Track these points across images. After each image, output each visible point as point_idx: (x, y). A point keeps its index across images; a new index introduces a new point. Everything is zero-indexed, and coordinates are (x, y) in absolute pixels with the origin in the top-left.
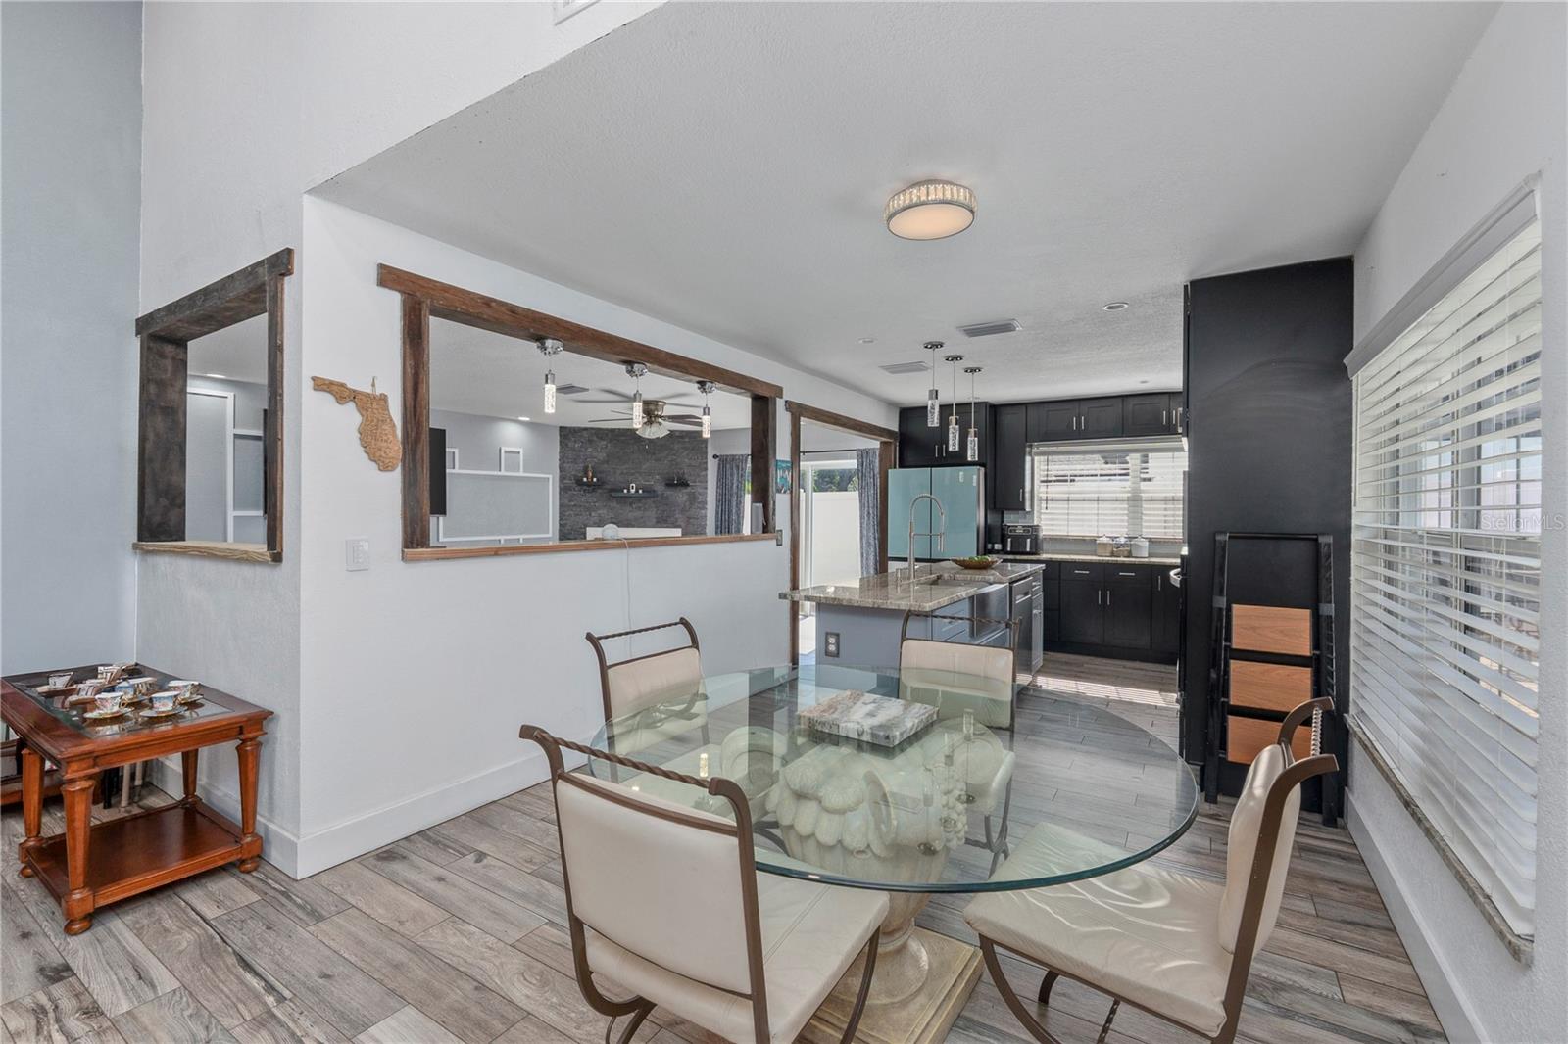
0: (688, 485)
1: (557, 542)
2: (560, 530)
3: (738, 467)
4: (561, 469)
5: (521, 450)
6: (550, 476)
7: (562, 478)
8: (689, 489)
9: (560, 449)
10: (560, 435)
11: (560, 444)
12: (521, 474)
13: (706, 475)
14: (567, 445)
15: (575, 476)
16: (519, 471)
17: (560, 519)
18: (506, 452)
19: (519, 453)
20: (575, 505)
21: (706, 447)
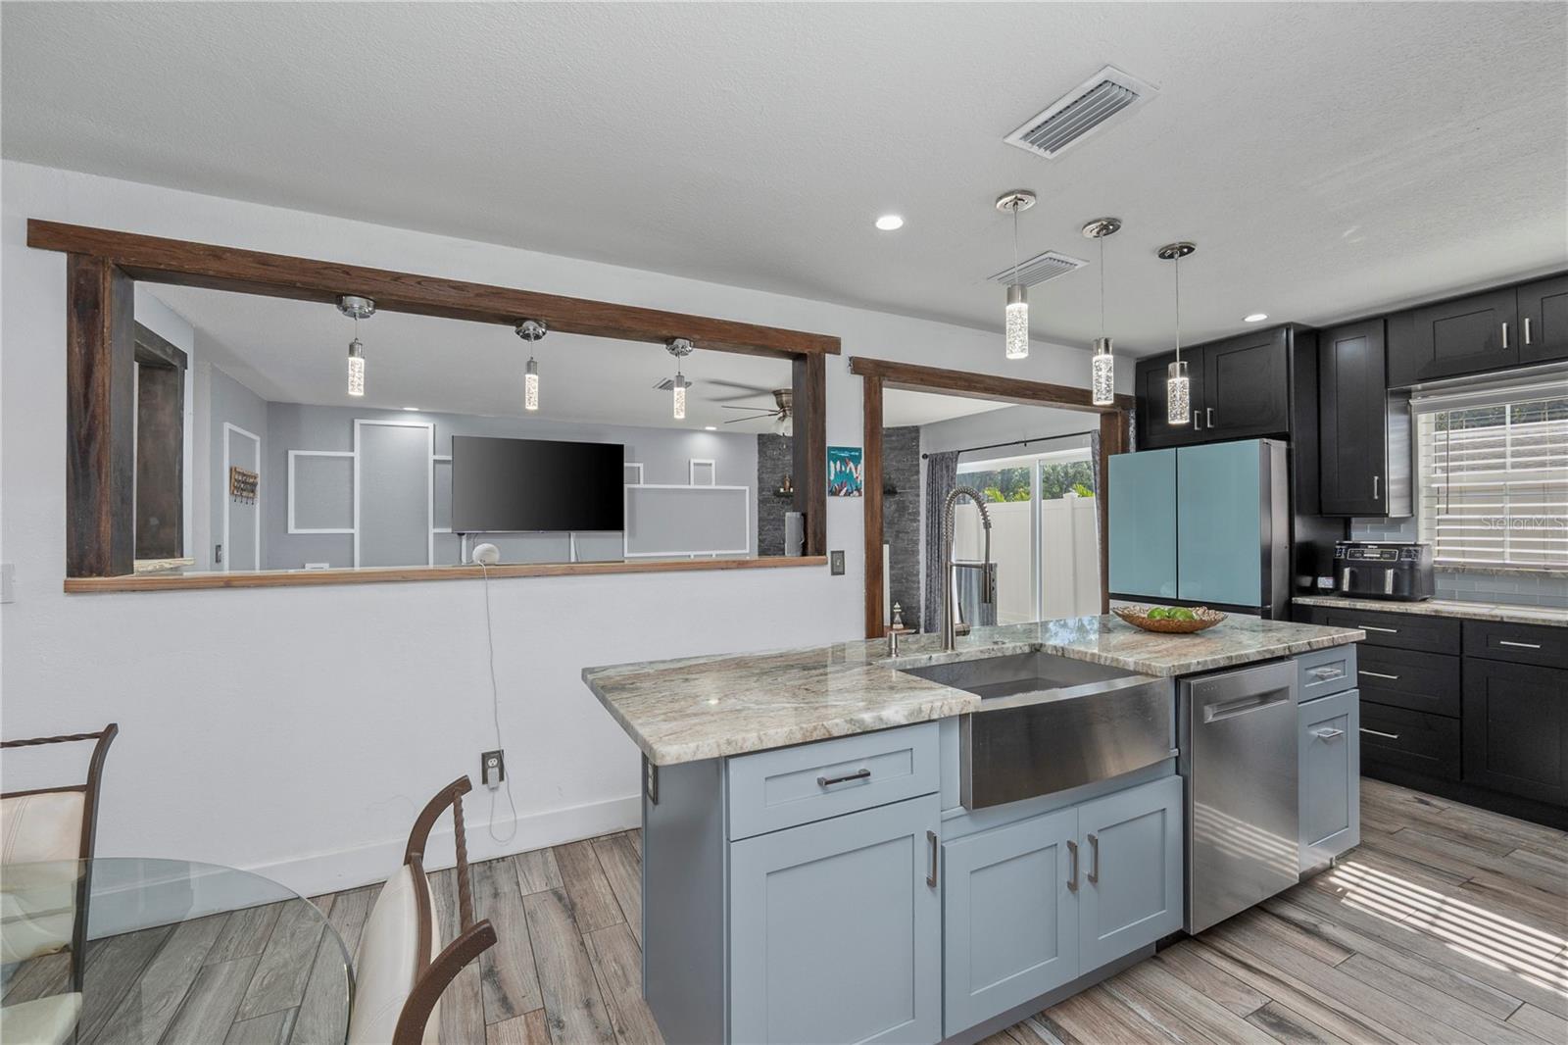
0: (896, 493)
1: (756, 557)
2: (759, 546)
3: (947, 467)
4: (760, 480)
5: (713, 462)
6: (747, 488)
7: (761, 490)
8: (897, 498)
9: (759, 458)
10: (759, 444)
11: (759, 453)
12: (713, 486)
13: (919, 480)
14: (765, 453)
15: (773, 487)
16: (710, 483)
17: (760, 534)
18: (695, 464)
19: (710, 465)
20: (774, 519)
21: (918, 446)
